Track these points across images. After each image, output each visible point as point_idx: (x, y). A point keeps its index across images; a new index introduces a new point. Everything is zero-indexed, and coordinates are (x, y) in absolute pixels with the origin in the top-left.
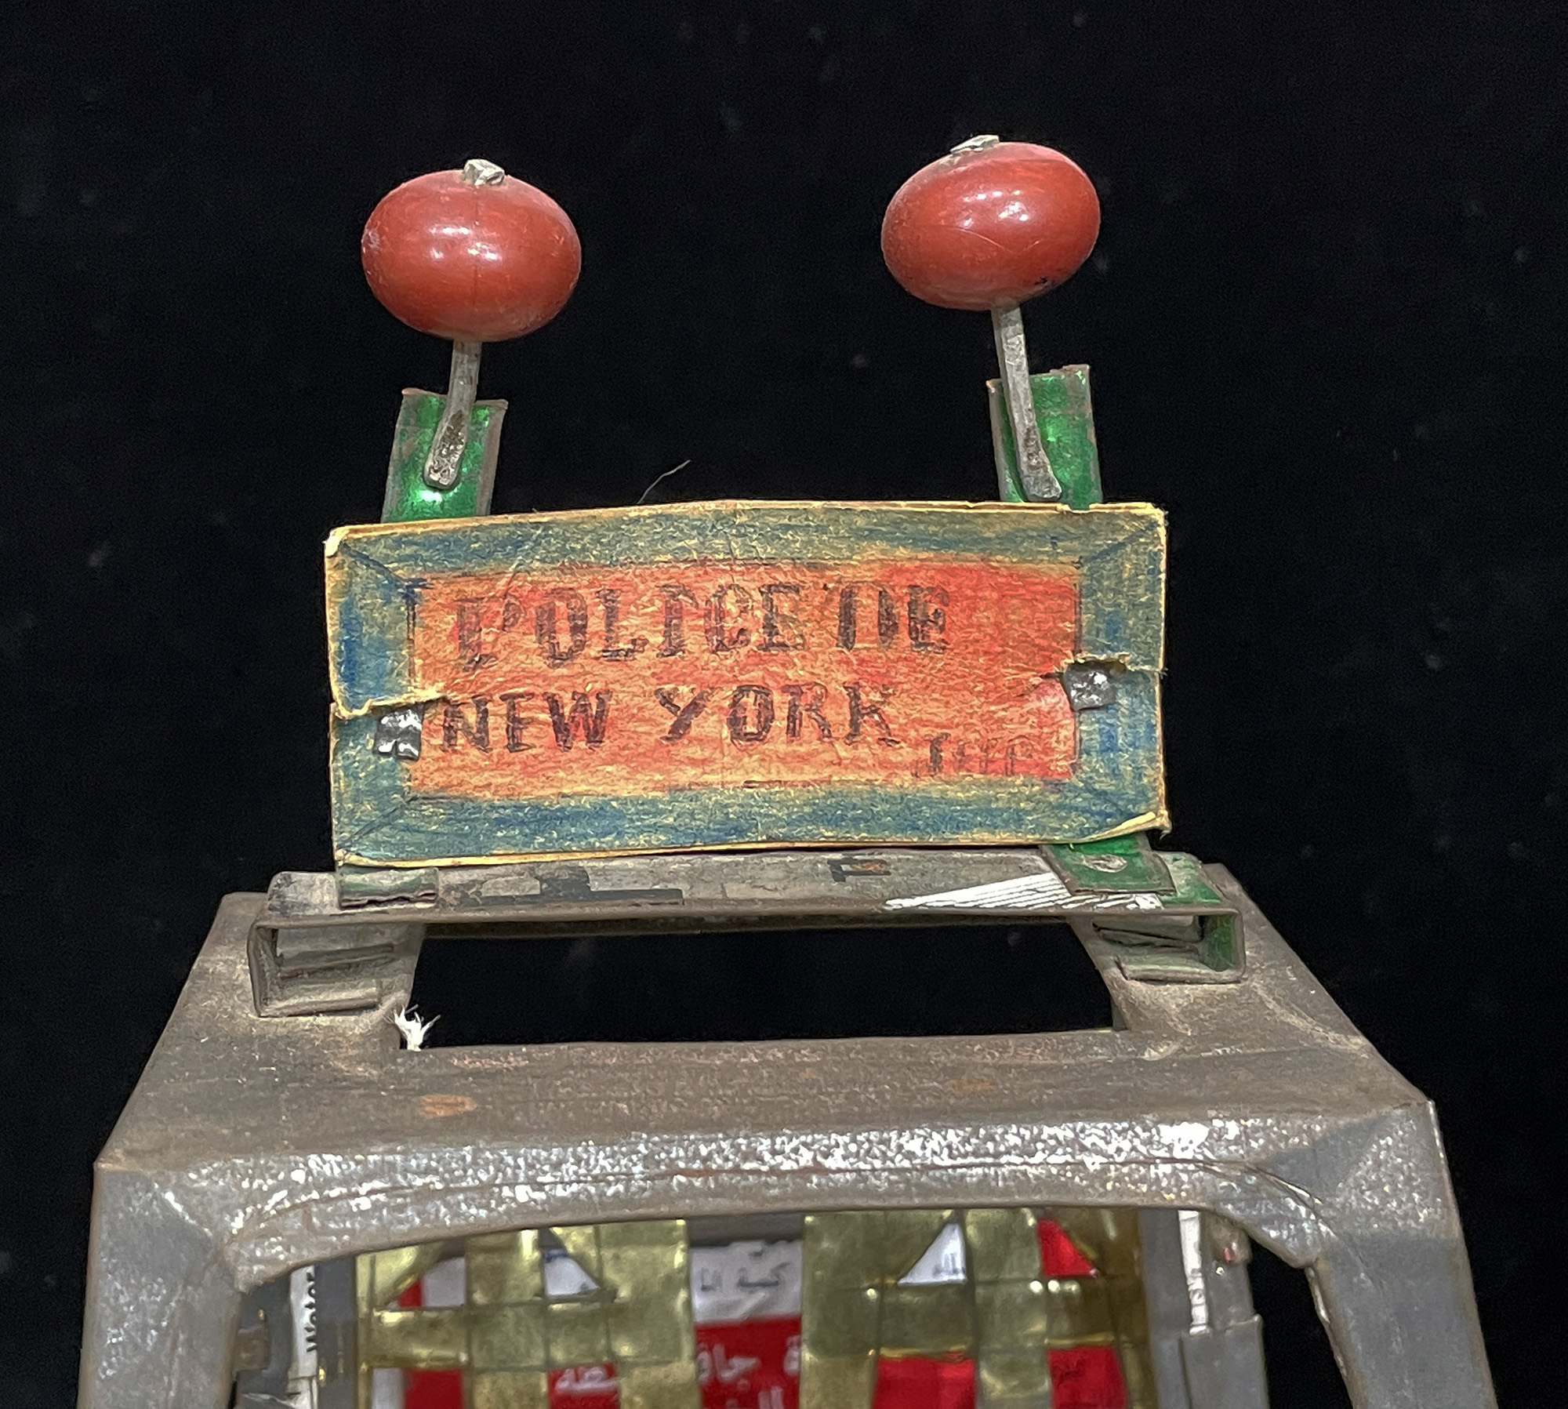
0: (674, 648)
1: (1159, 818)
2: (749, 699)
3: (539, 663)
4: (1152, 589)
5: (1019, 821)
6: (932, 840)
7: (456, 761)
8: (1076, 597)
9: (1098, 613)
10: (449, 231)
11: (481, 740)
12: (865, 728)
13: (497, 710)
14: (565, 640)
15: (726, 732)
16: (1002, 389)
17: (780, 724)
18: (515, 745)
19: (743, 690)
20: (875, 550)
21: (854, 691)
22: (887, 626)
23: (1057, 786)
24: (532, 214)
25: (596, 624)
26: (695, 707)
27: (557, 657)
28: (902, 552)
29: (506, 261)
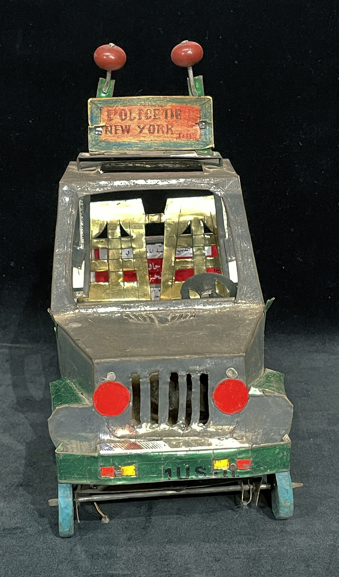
0: (140, 119)
1: (213, 146)
2: (152, 127)
3: (120, 121)
4: (210, 110)
5: (192, 146)
6: (179, 149)
7: (107, 135)
8: (199, 111)
9: (203, 113)
10: (107, 54)
11: (111, 133)
12: (169, 132)
13: (113, 127)
14: (124, 117)
15: (148, 132)
16: (189, 79)
17: (156, 131)
18: (116, 133)
19: (151, 125)
20: (170, 104)
21: (167, 126)
22: (172, 115)
23: (198, 141)
24: (119, 52)
25: (128, 114)
26: (143, 128)
27: (122, 120)
28: (174, 104)
29: (115, 59)
